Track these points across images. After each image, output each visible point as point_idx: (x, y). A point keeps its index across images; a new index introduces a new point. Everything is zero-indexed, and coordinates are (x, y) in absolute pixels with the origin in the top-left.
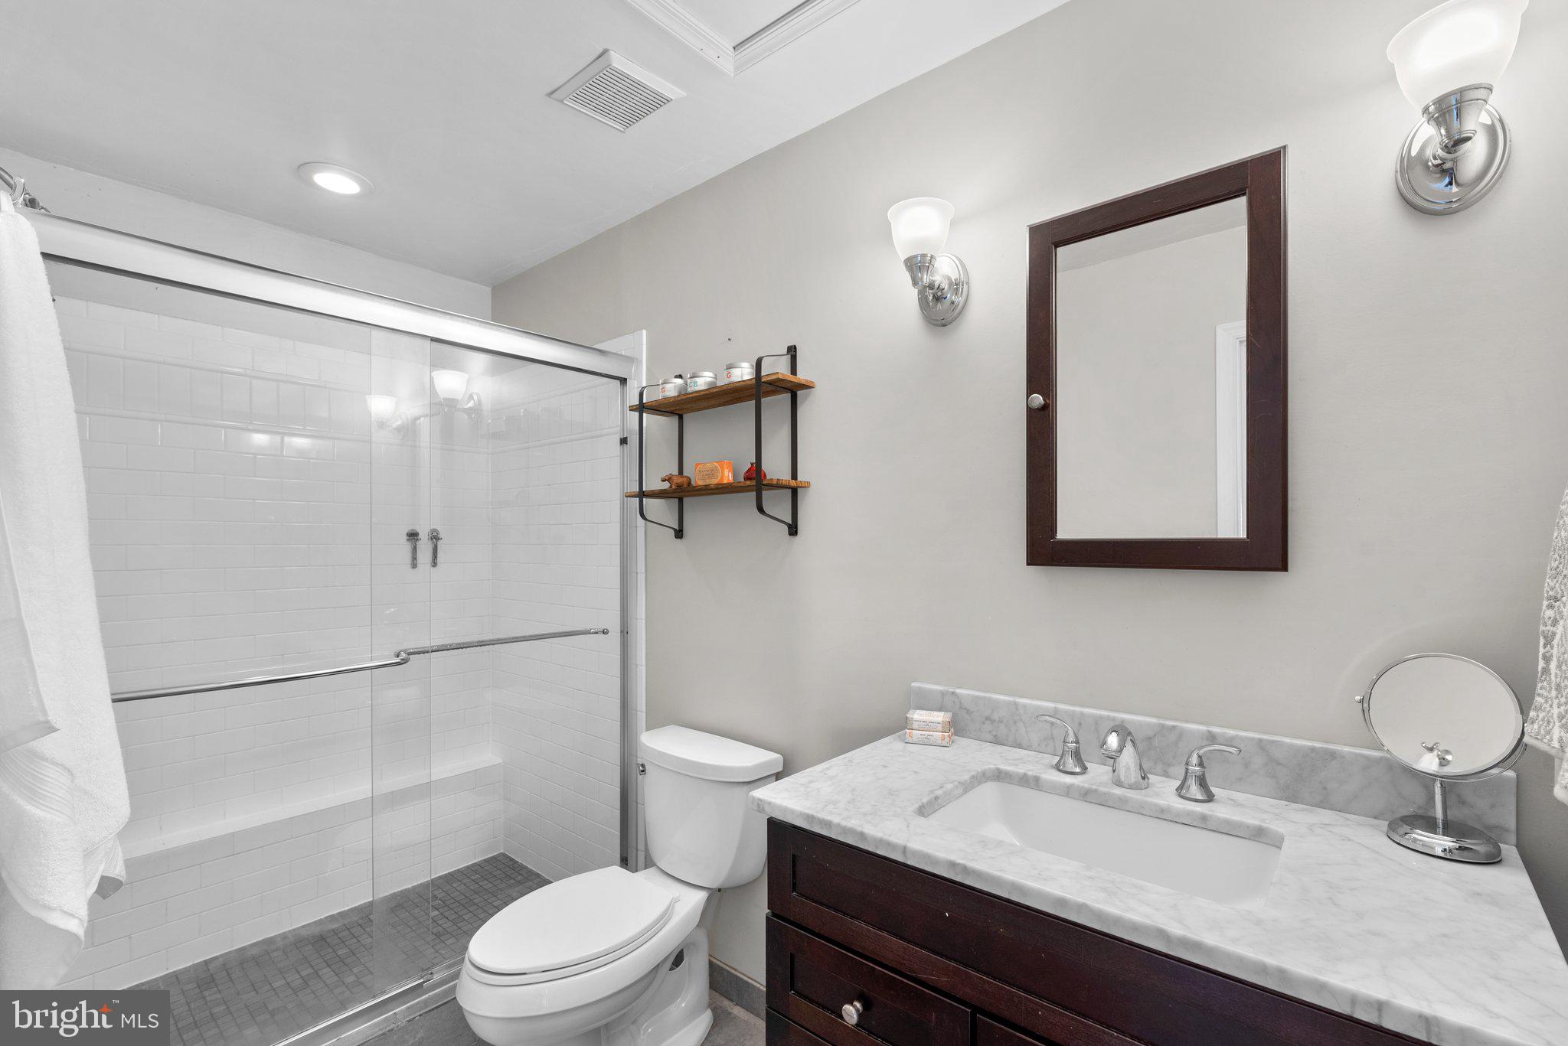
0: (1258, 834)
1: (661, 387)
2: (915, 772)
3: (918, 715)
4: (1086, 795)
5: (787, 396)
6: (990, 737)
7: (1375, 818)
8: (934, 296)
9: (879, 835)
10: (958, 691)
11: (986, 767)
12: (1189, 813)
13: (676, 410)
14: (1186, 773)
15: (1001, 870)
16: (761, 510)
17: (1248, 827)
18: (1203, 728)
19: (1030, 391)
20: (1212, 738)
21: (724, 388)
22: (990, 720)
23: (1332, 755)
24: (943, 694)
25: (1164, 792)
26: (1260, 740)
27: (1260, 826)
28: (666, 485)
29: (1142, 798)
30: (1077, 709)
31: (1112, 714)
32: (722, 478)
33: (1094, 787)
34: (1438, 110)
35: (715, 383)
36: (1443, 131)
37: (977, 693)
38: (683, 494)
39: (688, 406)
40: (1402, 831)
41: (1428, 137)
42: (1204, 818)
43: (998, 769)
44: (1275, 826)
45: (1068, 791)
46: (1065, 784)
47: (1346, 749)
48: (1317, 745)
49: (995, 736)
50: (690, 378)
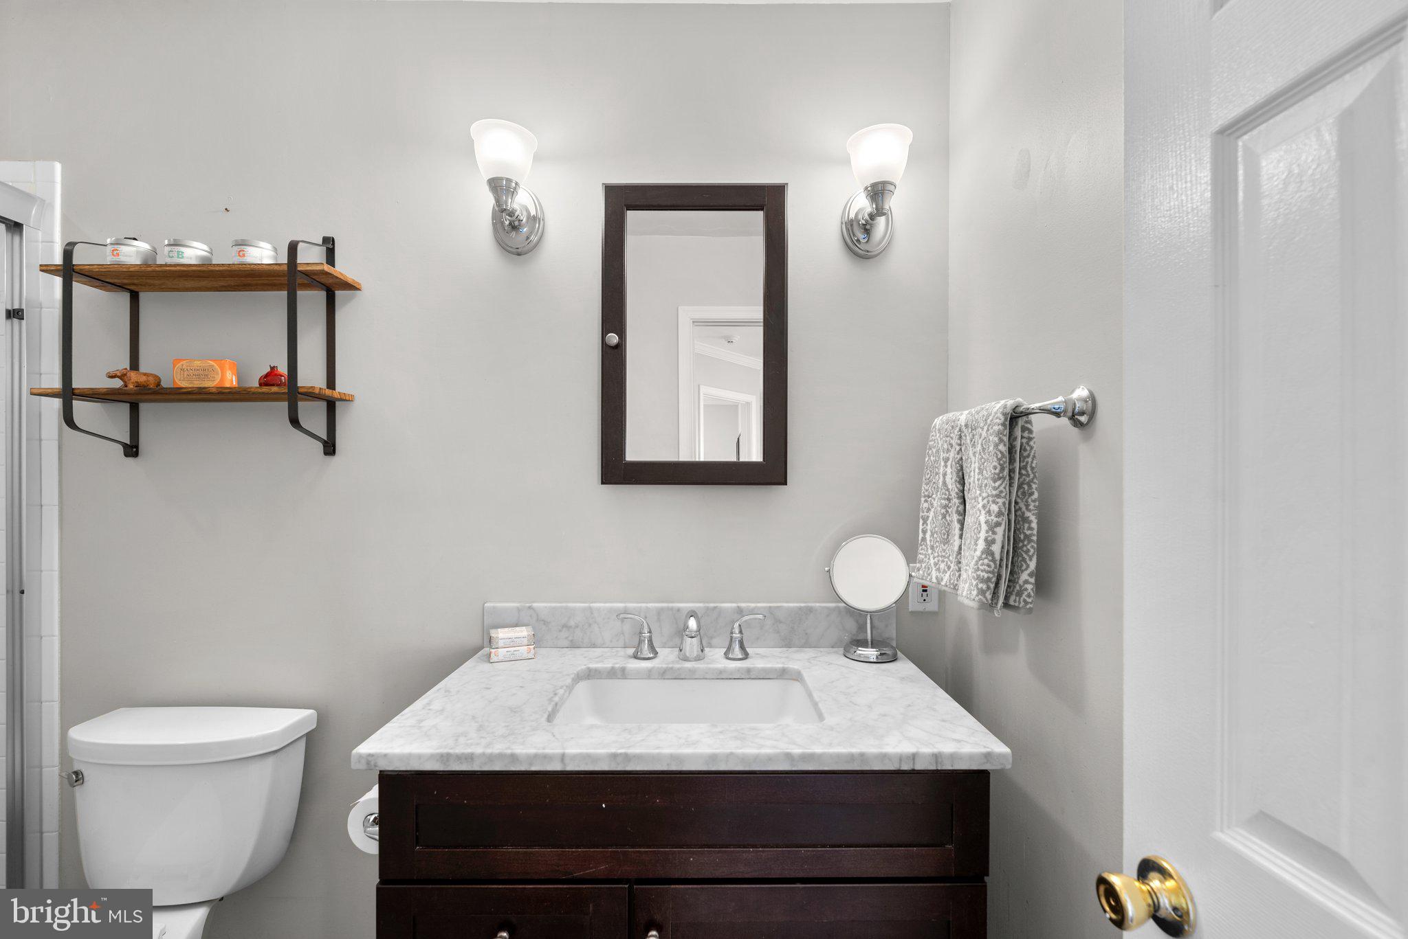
0: (783, 674)
1: (109, 248)
2: (521, 687)
3: (501, 634)
4: (664, 674)
5: (322, 295)
6: (566, 643)
7: (833, 647)
8: (510, 224)
9: (532, 751)
10: (535, 605)
11: (579, 668)
12: (739, 670)
13: (126, 284)
14: (731, 640)
15: (658, 748)
16: (295, 422)
17: (776, 670)
18: (734, 605)
19: (605, 330)
20: (740, 611)
21: (234, 268)
22: (567, 627)
23: (810, 610)
24: (519, 610)
25: (716, 658)
26: (770, 607)
27: (783, 667)
28: (117, 384)
29: (706, 666)
30: (644, 605)
31: (671, 605)
32: (222, 379)
33: (670, 666)
34: (873, 190)
35: (210, 259)
36: (874, 206)
37: (553, 605)
38: (139, 397)
39: (152, 282)
40: (852, 650)
41: (862, 205)
42: (749, 670)
43: (588, 668)
44: (793, 665)
45: (649, 675)
46: (647, 668)
47: (818, 605)
48: (803, 605)
49: (572, 641)
50: (169, 245)
